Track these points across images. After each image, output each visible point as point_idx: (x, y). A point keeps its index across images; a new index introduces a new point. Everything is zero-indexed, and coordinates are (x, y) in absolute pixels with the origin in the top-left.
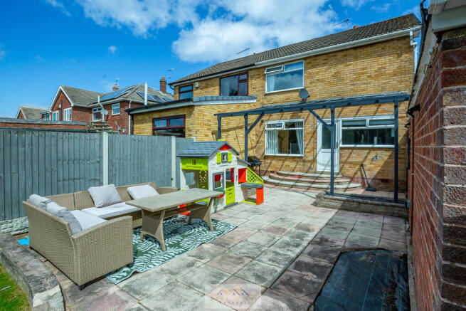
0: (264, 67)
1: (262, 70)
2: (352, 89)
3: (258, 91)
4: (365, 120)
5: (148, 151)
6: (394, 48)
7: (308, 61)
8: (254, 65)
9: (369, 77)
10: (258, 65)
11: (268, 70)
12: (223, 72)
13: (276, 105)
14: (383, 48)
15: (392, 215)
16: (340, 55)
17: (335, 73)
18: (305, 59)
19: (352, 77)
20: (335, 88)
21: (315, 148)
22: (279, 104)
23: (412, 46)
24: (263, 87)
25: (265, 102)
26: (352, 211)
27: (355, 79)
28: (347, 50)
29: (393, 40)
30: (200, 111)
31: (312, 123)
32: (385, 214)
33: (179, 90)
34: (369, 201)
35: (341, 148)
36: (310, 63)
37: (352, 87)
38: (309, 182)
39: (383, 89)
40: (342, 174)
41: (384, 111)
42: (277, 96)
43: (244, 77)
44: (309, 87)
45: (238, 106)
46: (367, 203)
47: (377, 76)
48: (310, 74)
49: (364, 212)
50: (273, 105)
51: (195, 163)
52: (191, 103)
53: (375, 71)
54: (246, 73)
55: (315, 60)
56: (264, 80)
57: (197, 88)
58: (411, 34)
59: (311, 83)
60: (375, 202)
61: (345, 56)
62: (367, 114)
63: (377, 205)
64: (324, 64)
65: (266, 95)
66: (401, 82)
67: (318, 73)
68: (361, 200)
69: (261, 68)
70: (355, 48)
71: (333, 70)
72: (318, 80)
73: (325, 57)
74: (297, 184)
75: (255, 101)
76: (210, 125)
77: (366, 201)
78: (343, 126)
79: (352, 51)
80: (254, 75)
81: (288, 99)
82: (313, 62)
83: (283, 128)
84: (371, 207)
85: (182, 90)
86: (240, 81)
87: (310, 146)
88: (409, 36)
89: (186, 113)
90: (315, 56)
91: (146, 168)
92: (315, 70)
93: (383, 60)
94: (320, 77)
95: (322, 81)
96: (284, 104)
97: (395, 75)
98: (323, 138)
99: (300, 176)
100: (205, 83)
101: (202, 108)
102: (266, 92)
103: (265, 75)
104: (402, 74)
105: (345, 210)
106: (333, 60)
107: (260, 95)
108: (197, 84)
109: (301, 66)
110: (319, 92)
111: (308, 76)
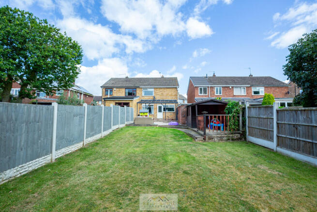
0: (142, 88)
4: (168, 105)
7: (155, 89)
9: (169, 95)
10: (140, 87)
16: (163, 89)
20: (162, 97)
21: (156, 112)
24: (141, 94)
25: (142, 98)
27: (166, 96)
28: (165, 88)
29: (174, 88)
31: (156, 106)
33: (105, 90)
35: (163, 112)
39: (172, 98)
40: (163, 118)
42: (146, 97)
44: (155, 96)
54: (136, 88)
55: (157, 89)
56: (142, 92)
64: (159, 90)
71: (161, 92)
72: (158, 94)
78: (163, 107)
80: (138, 90)
81: (149, 98)
85: (107, 90)
86: (133, 91)
92: (157, 92)
93: (172, 92)
97: (174, 95)
100: (118, 89)
102: (142, 96)
103: (142, 90)
104: (176, 96)
106: (161, 90)
107: (140, 96)
108: (115, 89)
109: (153, 90)
110: (158, 98)
111: (155, 93)
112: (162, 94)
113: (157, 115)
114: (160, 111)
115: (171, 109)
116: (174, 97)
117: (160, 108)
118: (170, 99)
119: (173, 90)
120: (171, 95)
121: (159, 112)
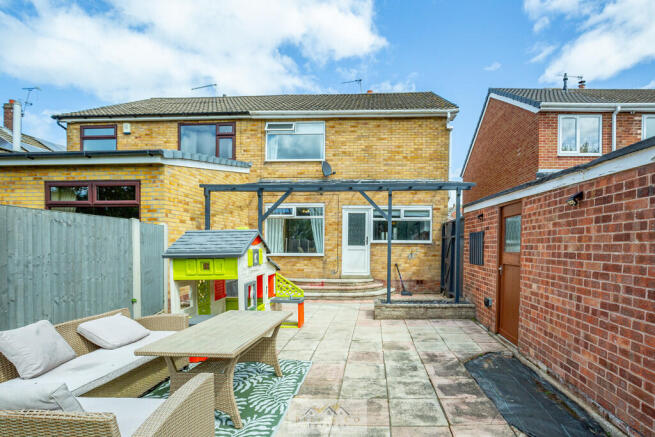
0: (265, 120)
1: (259, 124)
2: (385, 171)
3: (254, 156)
4: (399, 210)
5: (87, 247)
6: (431, 128)
7: (331, 123)
8: (247, 113)
9: (405, 158)
10: (253, 115)
11: (270, 126)
12: (188, 114)
13: (283, 180)
14: (420, 126)
15: (460, 318)
16: (372, 123)
17: (366, 147)
18: (327, 120)
19: (387, 155)
20: (365, 166)
21: (339, 245)
22: (288, 180)
23: (449, 130)
24: (262, 150)
25: (266, 175)
26: (418, 319)
27: (390, 158)
28: (381, 119)
29: (430, 118)
30: (173, 176)
31: (335, 211)
32: (453, 318)
33: (82, 132)
34: (437, 305)
35: (372, 244)
36: (333, 127)
37: (386, 168)
38: (338, 290)
39: (419, 174)
40: (373, 277)
41: (419, 201)
42: (284, 166)
43: (228, 129)
44: (331, 160)
45: (227, 176)
46: (435, 308)
47: (413, 159)
48: (333, 142)
49: (432, 318)
50: (278, 180)
51: (206, 267)
52: (157, 160)
53: (412, 152)
54: (232, 123)
55: (340, 124)
56: (263, 139)
57: (127, 134)
58: (449, 115)
59: (334, 155)
60: (444, 305)
61: (379, 126)
62: (402, 203)
63: (446, 308)
64: (352, 132)
65: (266, 163)
66: (437, 168)
67: (343, 143)
68: (428, 305)
69: (257, 120)
70: (390, 119)
71: (363, 143)
72: (344, 153)
73: (353, 123)
74: (325, 294)
75: (247, 171)
76: (187, 204)
77: (433, 305)
78: (375, 216)
79: (387, 122)
80: (245, 130)
81: (302, 173)
82: (338, 127)
83: (294, 215)
84: (438, 312)
85: (88, 133)
86: (220, 136)
87: (334, 242)
88: (446, 118)
89: (141, 177)
90: (340, 119)
91: (86, 282)
92: (341, 139)
93: (419, 140)
94: (346, 148)
95: (350, 154)
96: (295, 180)
97: (431, 160)
98: (350, 231)
99: (323, 284)
100: (145, 127)
101: (175, 172)
102: (266, 160)
103: (264, 133)
104: (438, 160)
105: (410, 318)
106: (362, 130)
107: (257, 163)
108: (127, 128)
109: (319, 129)
110: (344, 170)
111: (331, 145)
112: (367, 149)
113: (339, 260)
114: (356, 238)
115: (411, 230)
116: (429, 167)
117: (357, 222)
118: (406, 174)
119: (427, 128)
120: (416, 156)
121: (351, 242)
